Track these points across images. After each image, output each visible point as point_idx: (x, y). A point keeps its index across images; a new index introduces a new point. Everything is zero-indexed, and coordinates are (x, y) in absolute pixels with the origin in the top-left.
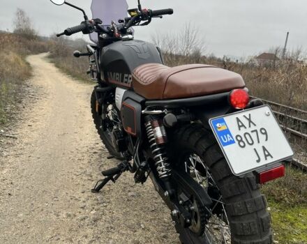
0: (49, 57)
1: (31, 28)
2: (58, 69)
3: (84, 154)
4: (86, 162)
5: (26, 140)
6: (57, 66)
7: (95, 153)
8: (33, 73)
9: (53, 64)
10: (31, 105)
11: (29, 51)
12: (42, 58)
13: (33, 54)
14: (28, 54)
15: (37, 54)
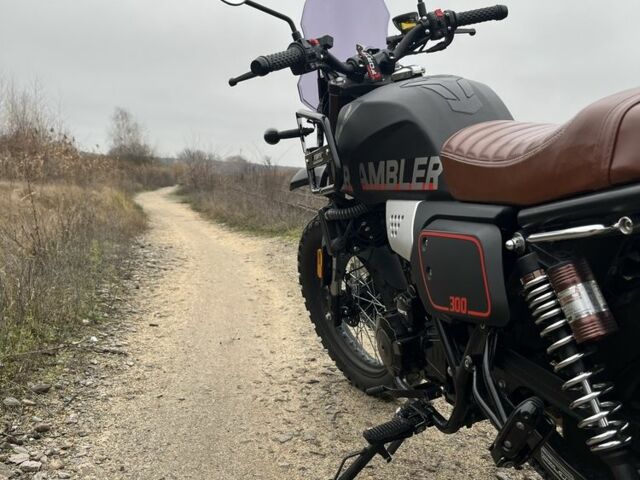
0: (178, 193)
1: (142, 143)
2: (197, 214)
3: (287, 387)
4: (295, 405)
5: (147, 359)
6: (196, 209)
7: (313, 382)
8: (150, 224)
9: (188, 205)
10: (153, 281)
11: (140, 185)
12: (165, 197)
13: (147, 190)
14: (138, 190)
15: (153, 189)
